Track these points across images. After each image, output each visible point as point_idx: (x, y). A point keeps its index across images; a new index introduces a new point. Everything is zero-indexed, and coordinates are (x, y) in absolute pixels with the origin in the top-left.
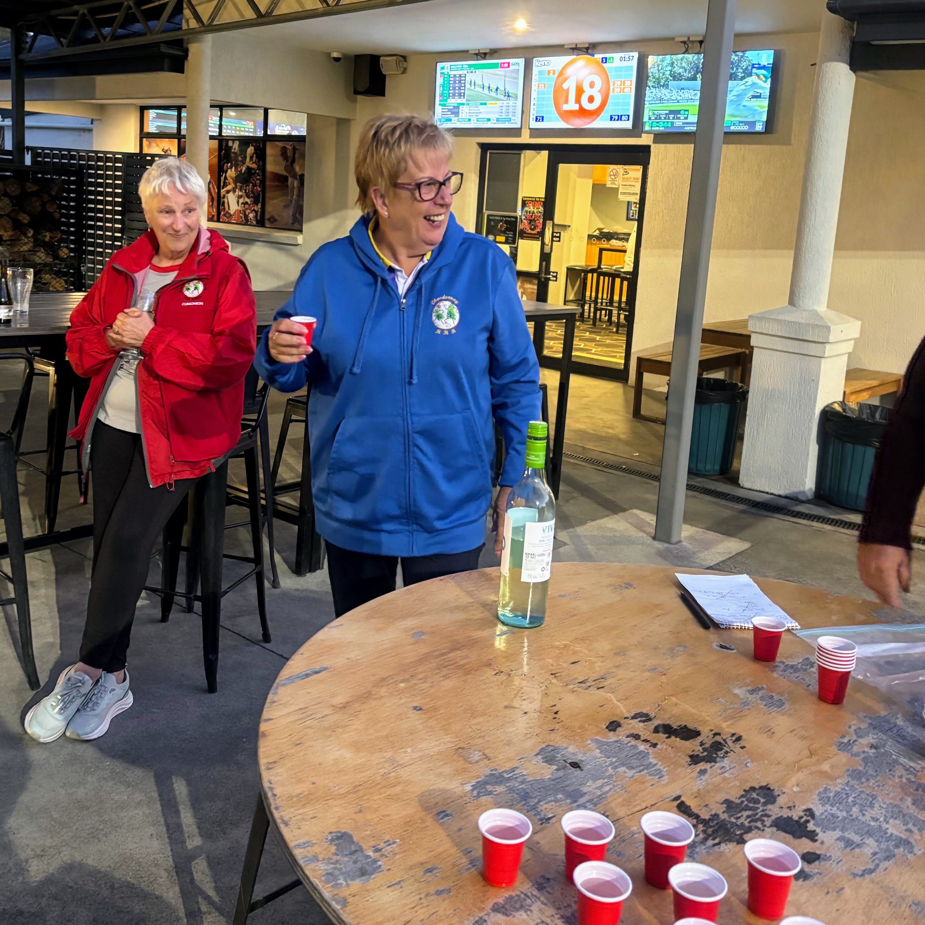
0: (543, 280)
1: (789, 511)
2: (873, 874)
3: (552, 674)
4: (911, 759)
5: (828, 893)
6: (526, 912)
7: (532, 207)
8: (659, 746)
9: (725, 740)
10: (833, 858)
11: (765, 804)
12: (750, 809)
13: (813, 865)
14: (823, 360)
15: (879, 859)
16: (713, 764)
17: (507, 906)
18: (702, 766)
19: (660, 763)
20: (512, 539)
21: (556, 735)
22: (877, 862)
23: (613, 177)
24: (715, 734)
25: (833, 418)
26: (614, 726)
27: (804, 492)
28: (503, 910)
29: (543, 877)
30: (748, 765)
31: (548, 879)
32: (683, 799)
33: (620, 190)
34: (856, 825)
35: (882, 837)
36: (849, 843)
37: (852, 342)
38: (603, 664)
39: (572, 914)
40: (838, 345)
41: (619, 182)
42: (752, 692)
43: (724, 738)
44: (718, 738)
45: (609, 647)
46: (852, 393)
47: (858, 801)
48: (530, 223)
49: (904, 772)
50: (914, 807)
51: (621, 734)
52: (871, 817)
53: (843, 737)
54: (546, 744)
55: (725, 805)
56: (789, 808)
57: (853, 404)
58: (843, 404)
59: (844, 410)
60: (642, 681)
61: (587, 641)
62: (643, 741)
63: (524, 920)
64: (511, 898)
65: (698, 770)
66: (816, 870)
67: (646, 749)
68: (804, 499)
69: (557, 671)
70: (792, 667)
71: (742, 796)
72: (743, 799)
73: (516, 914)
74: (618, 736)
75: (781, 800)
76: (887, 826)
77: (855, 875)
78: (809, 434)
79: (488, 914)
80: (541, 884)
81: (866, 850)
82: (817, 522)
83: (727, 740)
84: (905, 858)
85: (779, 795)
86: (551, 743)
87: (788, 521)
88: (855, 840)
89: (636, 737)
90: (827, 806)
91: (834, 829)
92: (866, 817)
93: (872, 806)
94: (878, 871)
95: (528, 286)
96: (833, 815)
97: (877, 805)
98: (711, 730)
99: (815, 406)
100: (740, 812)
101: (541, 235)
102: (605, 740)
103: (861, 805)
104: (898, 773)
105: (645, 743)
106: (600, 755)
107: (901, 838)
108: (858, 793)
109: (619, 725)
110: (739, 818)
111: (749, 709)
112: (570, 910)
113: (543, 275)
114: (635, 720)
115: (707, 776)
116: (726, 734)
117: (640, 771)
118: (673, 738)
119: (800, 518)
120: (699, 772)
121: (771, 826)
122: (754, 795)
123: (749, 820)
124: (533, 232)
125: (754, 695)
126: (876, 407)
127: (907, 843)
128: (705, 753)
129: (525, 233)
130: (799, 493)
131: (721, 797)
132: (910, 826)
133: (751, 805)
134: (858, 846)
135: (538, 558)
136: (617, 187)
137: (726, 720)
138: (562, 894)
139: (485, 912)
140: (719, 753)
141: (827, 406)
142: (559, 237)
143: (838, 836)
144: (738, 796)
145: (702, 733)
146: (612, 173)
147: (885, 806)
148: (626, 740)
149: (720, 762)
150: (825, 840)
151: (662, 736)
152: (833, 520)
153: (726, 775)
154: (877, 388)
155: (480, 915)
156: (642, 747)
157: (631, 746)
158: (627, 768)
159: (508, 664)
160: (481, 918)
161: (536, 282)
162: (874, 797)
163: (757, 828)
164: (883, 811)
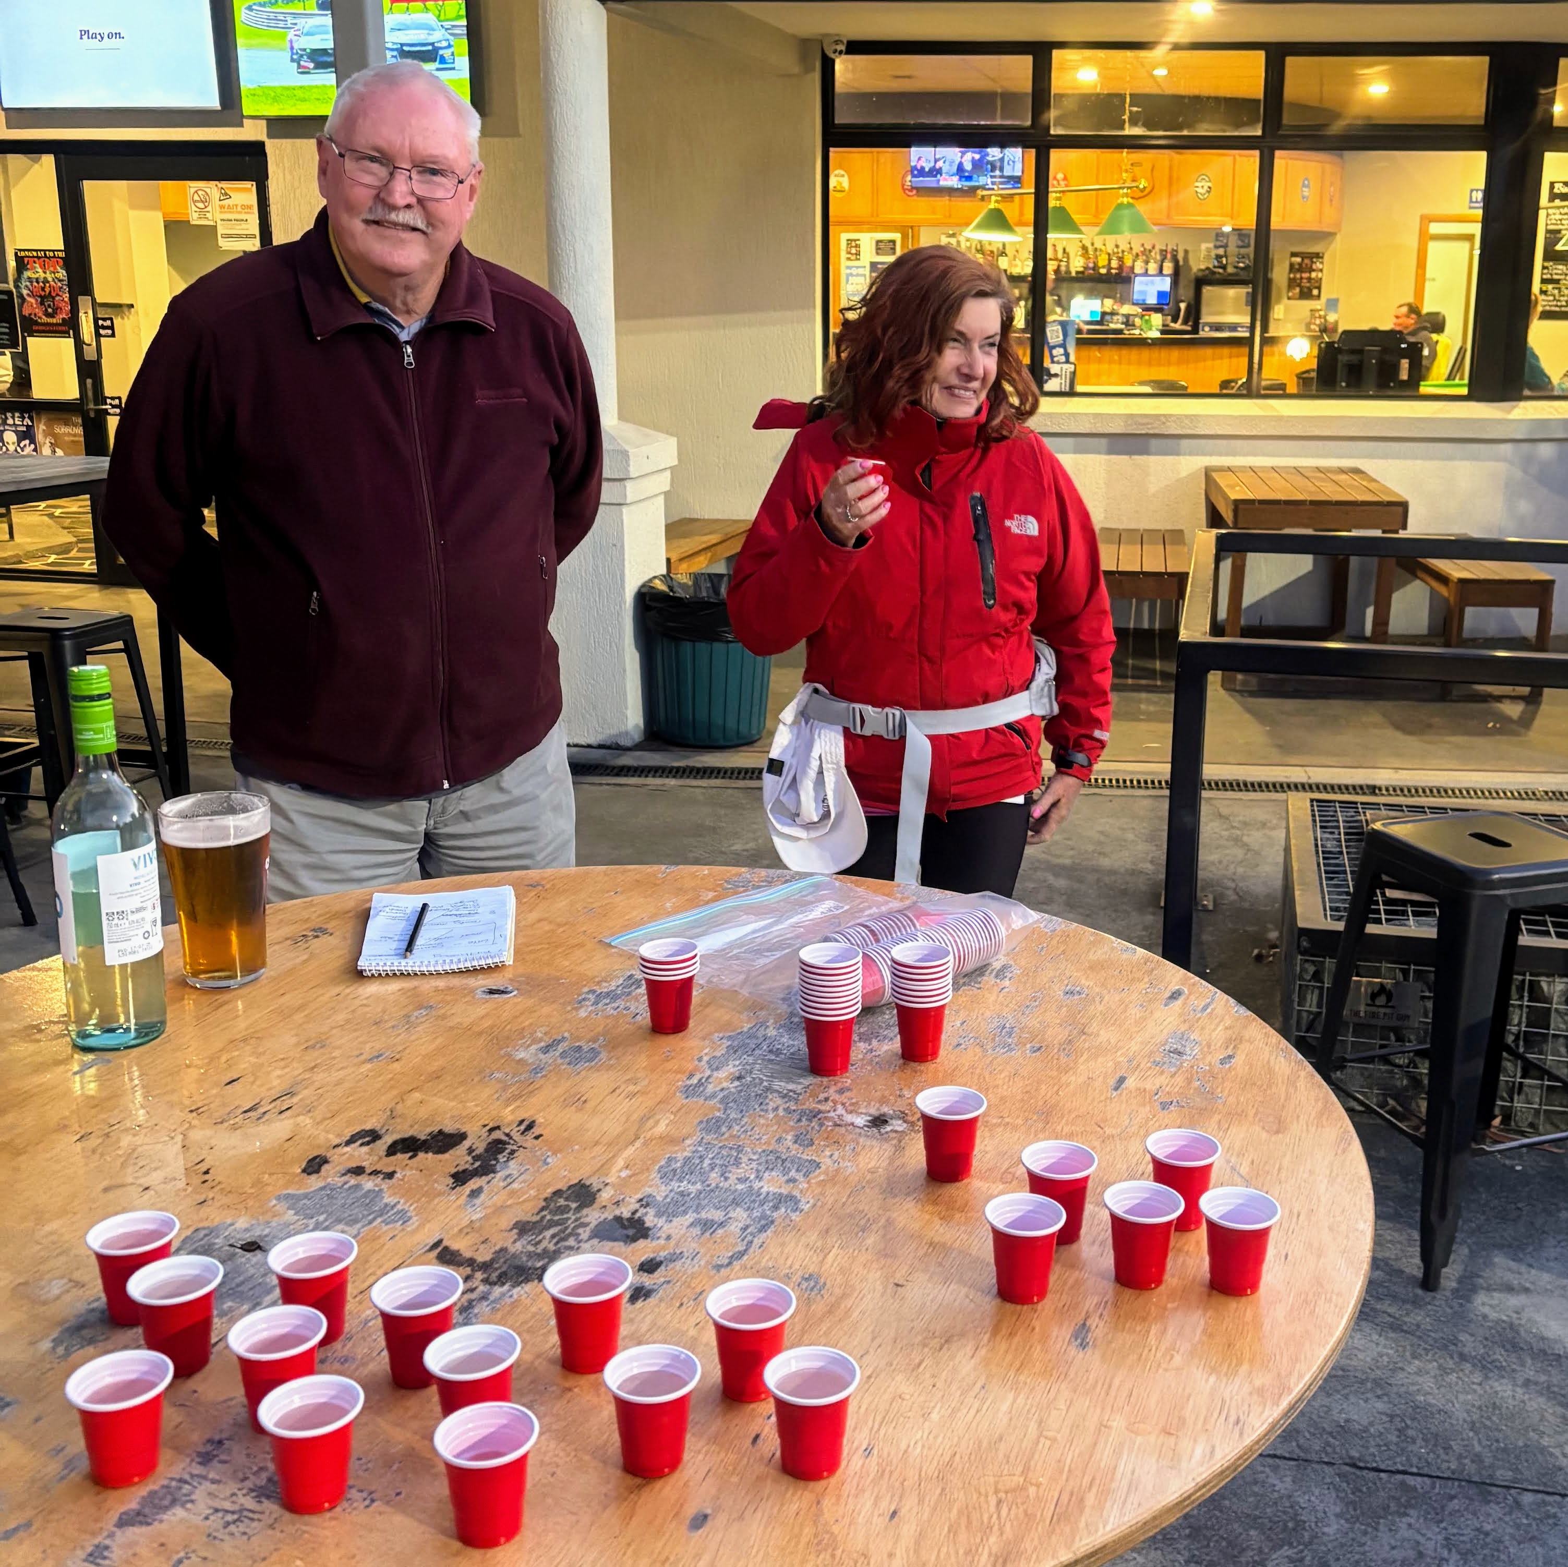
0: (92, 415)
1: (607, 767)
2: (745, 1258)
3: (191, 1111)
4: (790, 1080)
5: (682, 1304)
6: (183, 1505)
7: (39, 270)
8: (398, 1175)
9: (507, 1135)
10: (686, 1254)
11: (578, 1209)
12: (557, 1224)
13: (656, 1274)
14: (625, 510)
15: (751, 1234)
16: (492, 1175)
17: (147, 1511)
18: (473, 1184)
19: (402, 1201)
20: (73, 893)
21: (208, 1210)
22: (749, 1238)
23: (201, 205)
24: (491, 1130)
25: (654, 604)
26: (315, 1165)
27: (627, 733)
28: (141, 1518)
29: (210, 1441)
30: (549, 1160)
31: (220, 1442)
32: (445, 1243)
33: (220, 231)
34: (717, 1197)
35: (754, 1201)
36: (707, 1226)
37: (668, 474)
38: (286, 1070)
39: (270, 1480)
40: (645, 482)
41: (214, 216)
42: (546, 1050)
43: (507, 1131)
44: (497, 1135)
45: (294, 1040)
46: (681, 560)
47: (718, 1162)
48: (42, 303)
49: (779, 1101)
50: (797, 1146)
51: (330, 1175)
52: (738, 1179)
53: (691, 1076)
54: (192, 1229)
55: (515, 1231)
56: (617, 1203)
57: (683, 576)
58: (667, 577)
59: (671, 588)
60: (360, 1080)
61: (253, 1041)
62: (370, 1174)
63: (182, 1520)
64: (152, 1494)
65: (468, 1192)
66: (662, 1280)
67: (376, 1185)
68: (627, 743)
69: (199, 1105)
70: (608, 994)
71: (543, 1209)
72: (544, 1213)
73: (165, 1517)
74: (325, 1178)
75: (605, 1196)
76: (761, 1184)
77: (718, 1267)
78: (621, 637)
79: (111, 1535)
80: (207, 1453)
81: (732, 1227)
82: (654, 776)
83: (512, 1134)
84: (787, 1221)
85: (599, 1190)
86: (201, 1225)
87: (608, 784)
88: (716, 1219)
89: (358, 1171)
90: (673, 1183)
91: (685, 1212)
92: (730, 1182)
93: (737, 1163)
94: (751, 1250)
95: (62, 430)
96: (682, 1194)
97: (745, 1159)
98: (485, 1126)
99: (624, 589)
100: (540, 1232)
101: (71, 327)
102: (301, 1192)
103: (722, 1166)
104: (772, 1105)
105: (372, 1177)
106: (296, 1218)
107: (780, 1194)
108: (716, 1150)
109: (326, 1161)
110: (540, 1241)
111: (545, 1076)
112: (264, 1475)
113: (91, 406)
114: (353, 1146)
115: (483, 1196)
116: (509, 1125)
117: (370, 1222)
118: (421, 1155)
119: (626, 776)
120: (469, 1196)
121: (590, 1238)
122: (562, 1202)
123: (555, 1240)
124: (54, 321)
125: (551, 1054)
126: (721, 576)
127: (790, 1200)
128: (477, 1164)
129: (36, 323)
130: (620, 735)
131: (506, 1221)
132: (793, 1173)
133: (556, 1218)
134: (722, 1225)
135: (132, 917)
136: (212, 223)
137: (508, 1102)
138: (248, 1455)
139: (105, 1534)
140: (500, 1156)
141: (643, 586)
142: (112, 328)
143: (691, 1220)
144: (537, 1210)
145: (469, 1133)
146: (196, 198)
147: (755, 1157)
148: (339, 1181)
149: (502, 1169)
150: (673, 1232)
151: (401, 1157)
152: (678, 769)
153: (515, 1186)
154: (719, 547)
155: (96, 1542)
156: (368, 1184)
157: (350, 1188)
158: (347, 1224)
159: (103, 1116)
160: (97, 1546)
161: (80, 421)
162: (740, 1149)
163: (571, 1248)
164: (754, 1165)
